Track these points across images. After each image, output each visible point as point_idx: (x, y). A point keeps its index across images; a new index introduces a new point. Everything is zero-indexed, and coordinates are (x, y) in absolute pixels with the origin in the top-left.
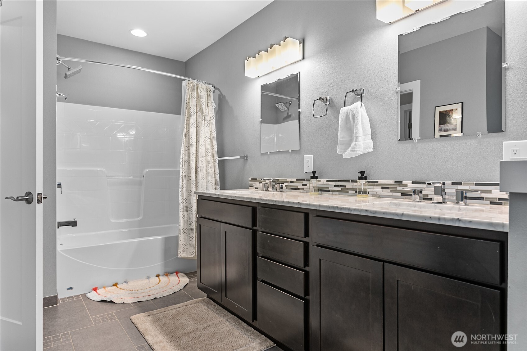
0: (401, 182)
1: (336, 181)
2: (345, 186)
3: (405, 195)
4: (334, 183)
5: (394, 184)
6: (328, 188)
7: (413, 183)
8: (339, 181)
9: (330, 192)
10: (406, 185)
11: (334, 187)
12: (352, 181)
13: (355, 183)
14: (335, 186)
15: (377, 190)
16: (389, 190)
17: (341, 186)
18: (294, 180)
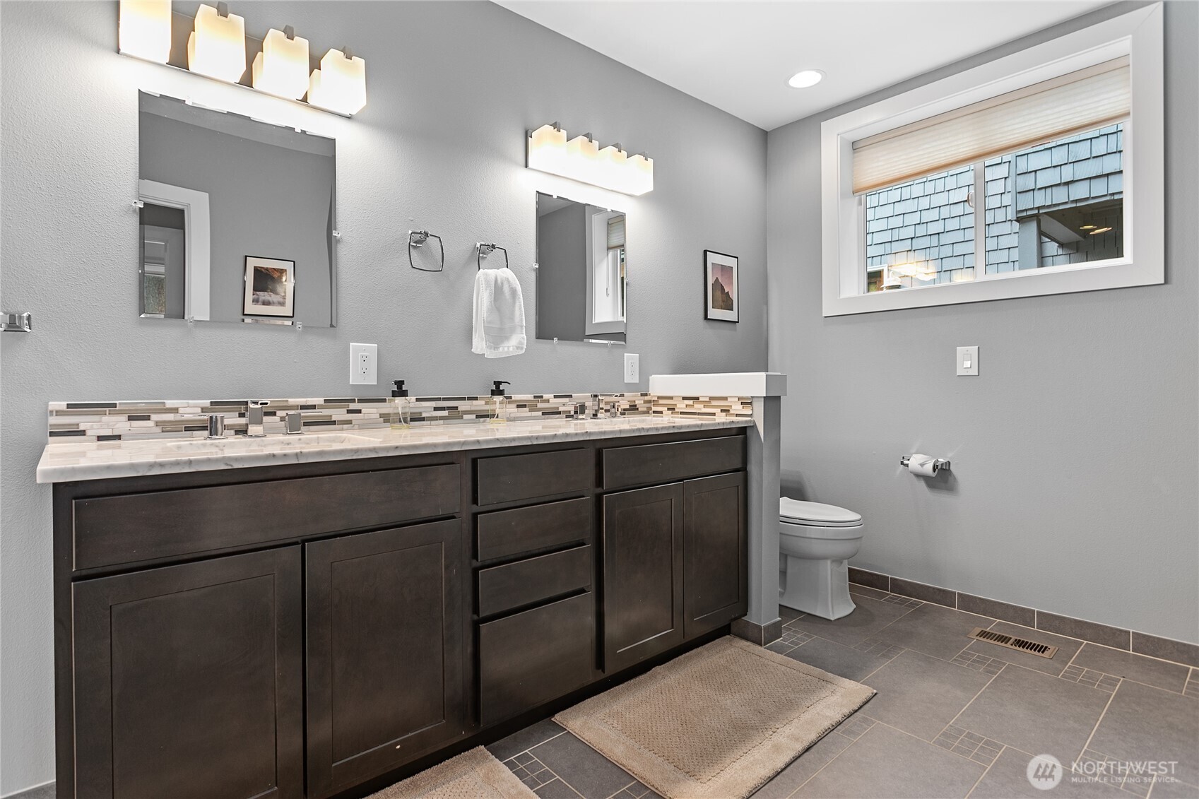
0: (542, 397)
1: (439, 399)
2: (457, 408)
3: (546, 413)
4: (434, 404)
5: (533, 399)
6: (421, 413)
7: (555, 397)
8: (445, 399)
9: (424, 420)
10: (548, 401)
11: (434, 410)
12: (470, 399)
13: (474, 401)
14: (436, 409)
15: (511, 410)
16: (527, 409)
17: (449, 408)
18: (319, 401)
